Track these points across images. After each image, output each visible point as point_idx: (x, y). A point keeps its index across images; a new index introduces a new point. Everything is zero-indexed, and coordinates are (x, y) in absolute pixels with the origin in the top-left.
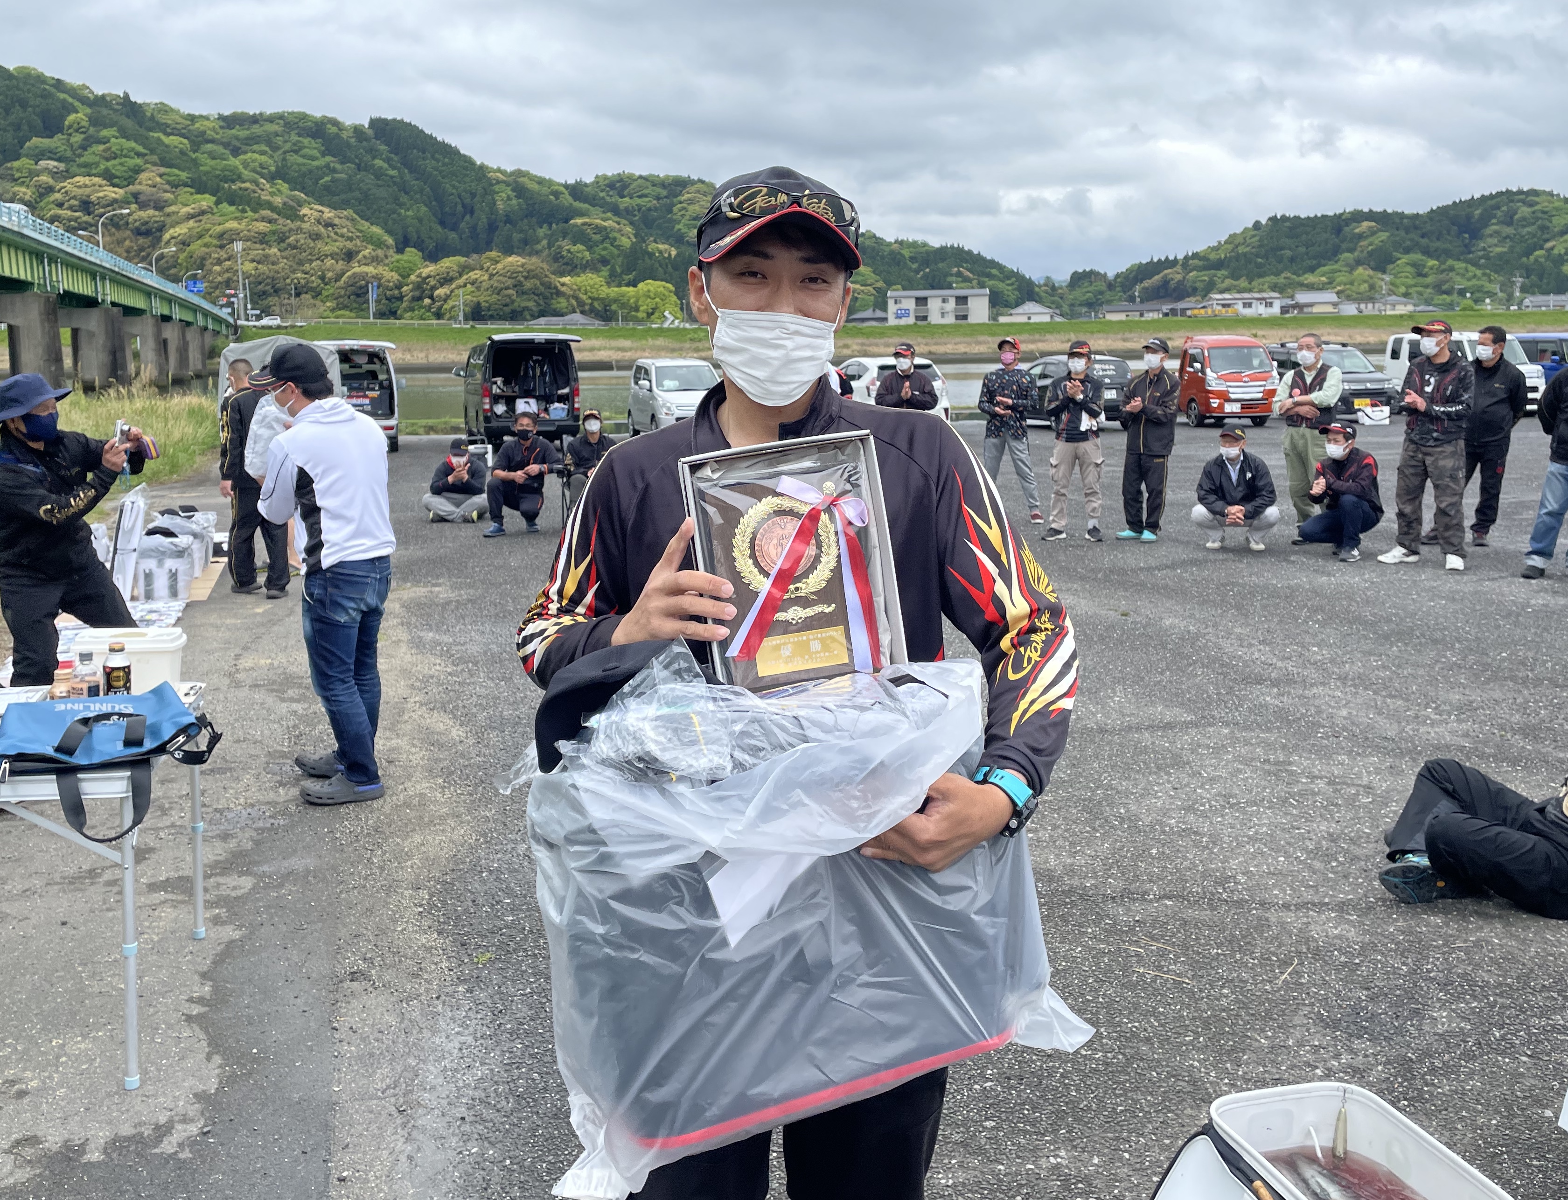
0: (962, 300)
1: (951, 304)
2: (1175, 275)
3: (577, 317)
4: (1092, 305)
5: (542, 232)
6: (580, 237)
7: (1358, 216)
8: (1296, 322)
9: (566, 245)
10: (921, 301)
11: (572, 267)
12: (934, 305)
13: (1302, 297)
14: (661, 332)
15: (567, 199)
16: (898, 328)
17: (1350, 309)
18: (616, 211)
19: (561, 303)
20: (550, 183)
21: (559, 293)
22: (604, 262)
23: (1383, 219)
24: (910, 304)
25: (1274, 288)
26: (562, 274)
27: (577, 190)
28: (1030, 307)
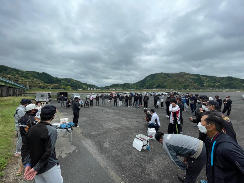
0: (94, 88)
1: (93, 89)
2: (108, 87)
3: (62, 89)
4: (103, 89)
5: (59, 82)
6: (62, 83)
7: (119, 84)
8: (115, 91)
9: (61, 83)
10: (91, 88)
11: (61, 85)
12: (92, 89)
13: (116, 89)
14: (69, 90)
15: (61, 80)
16: (89, 90)
17: (119, 90)
18: (65, 81)
20: (59, 78)
21: (60, 87)
22: (64, 85)
23: (120, 84)
24: (90, 89)
25: (114, 88)
26: (60, 85)
27: (62, 79)
28: (98, 89)
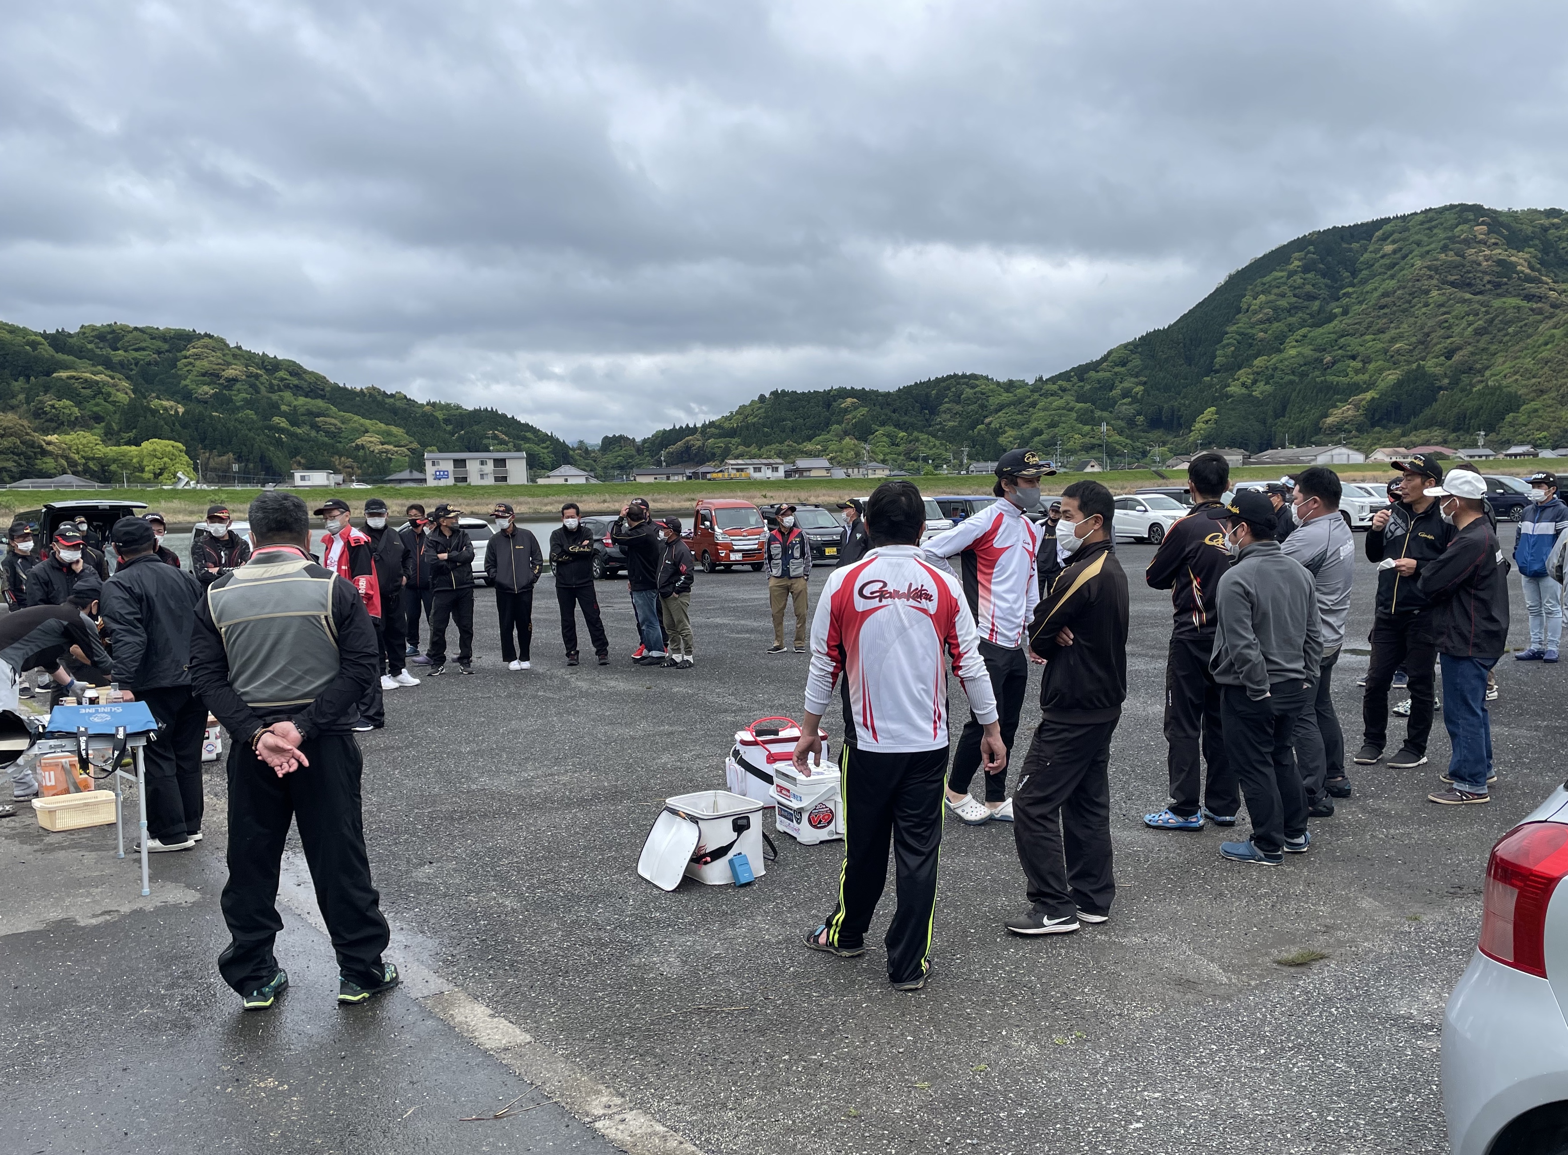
0: (500, 463)
1: (490, 467)
2: (696, 441)
3: (69, 478)
4: (625, 468)
5: (18, 385)
6: (66, 391)
7: (843, 393)
8: (798, 485)
9: (49, 401)
10: (460, 463)
11: (58, 424)
12: (473, 468)
13: (802, 463)
14: (175, 494)
15: (46, 350)
16: (438, 489)
17: (839, 473)
18: (108, 364)
19: (49, 464)
20: (25, 332)
21: (44, 453)
22: (98, 418)
23: (864, 396)
24: (449, 466)
25: (779, 454)
26: (46, 432)
27: (58, 340)
28: (566, 470)
